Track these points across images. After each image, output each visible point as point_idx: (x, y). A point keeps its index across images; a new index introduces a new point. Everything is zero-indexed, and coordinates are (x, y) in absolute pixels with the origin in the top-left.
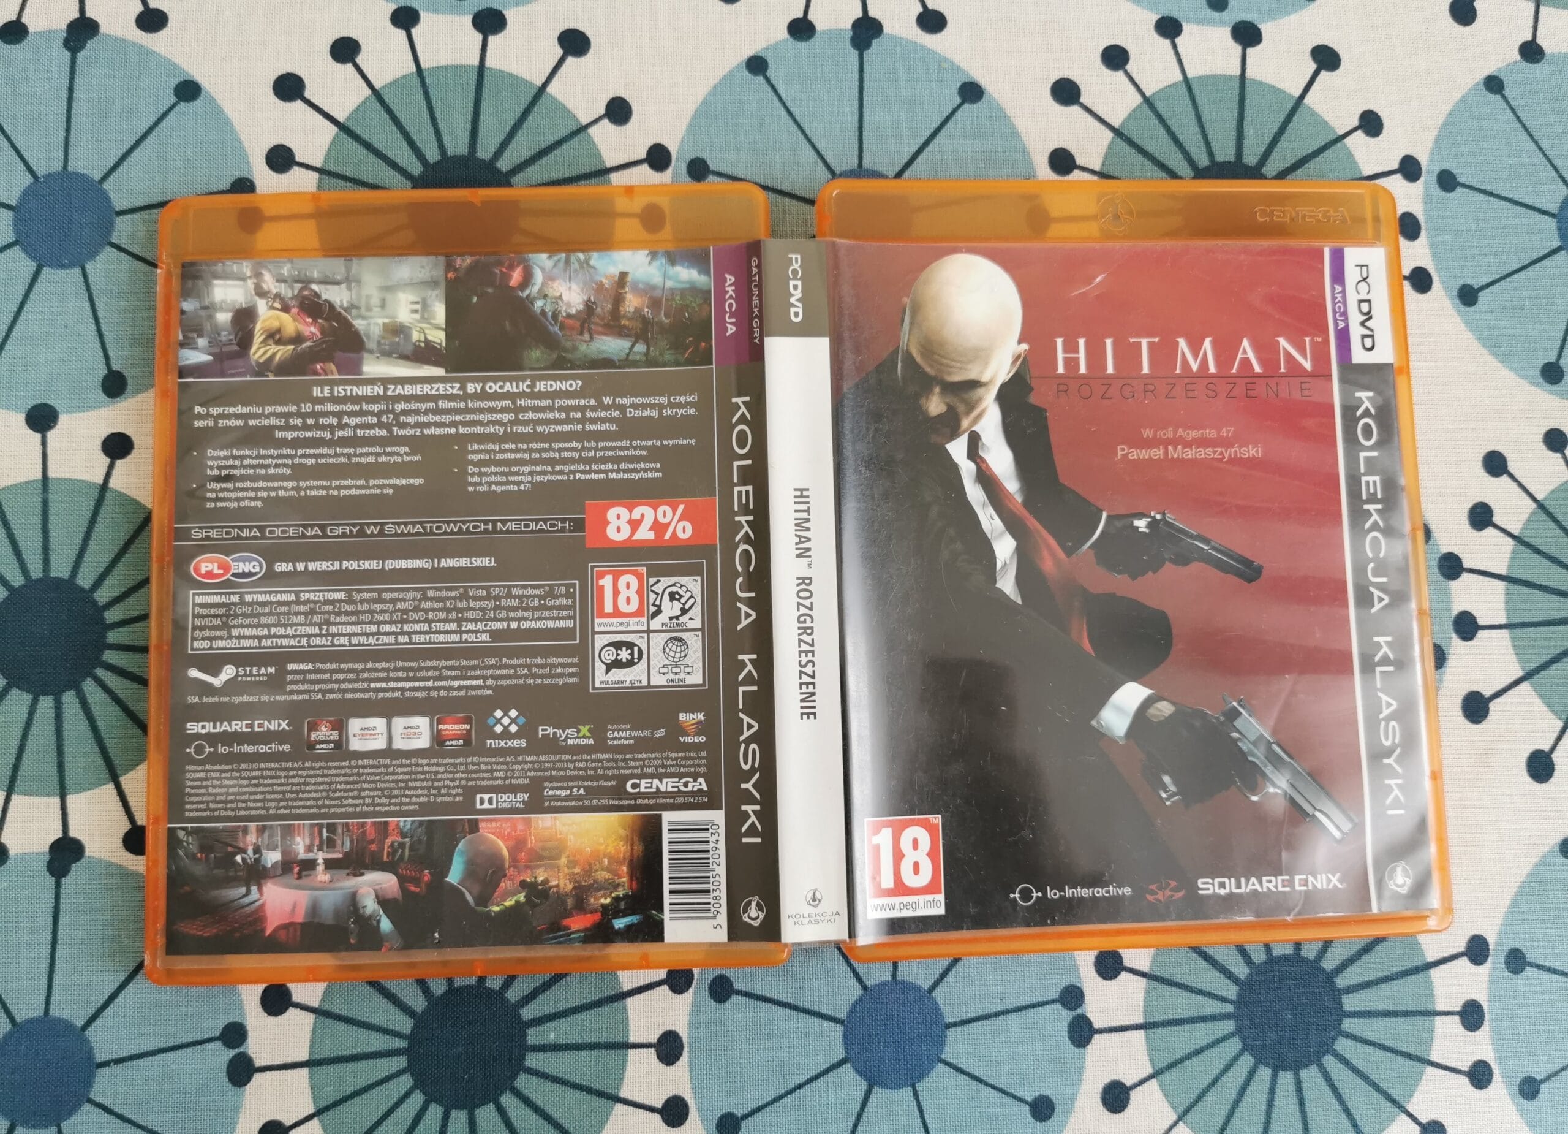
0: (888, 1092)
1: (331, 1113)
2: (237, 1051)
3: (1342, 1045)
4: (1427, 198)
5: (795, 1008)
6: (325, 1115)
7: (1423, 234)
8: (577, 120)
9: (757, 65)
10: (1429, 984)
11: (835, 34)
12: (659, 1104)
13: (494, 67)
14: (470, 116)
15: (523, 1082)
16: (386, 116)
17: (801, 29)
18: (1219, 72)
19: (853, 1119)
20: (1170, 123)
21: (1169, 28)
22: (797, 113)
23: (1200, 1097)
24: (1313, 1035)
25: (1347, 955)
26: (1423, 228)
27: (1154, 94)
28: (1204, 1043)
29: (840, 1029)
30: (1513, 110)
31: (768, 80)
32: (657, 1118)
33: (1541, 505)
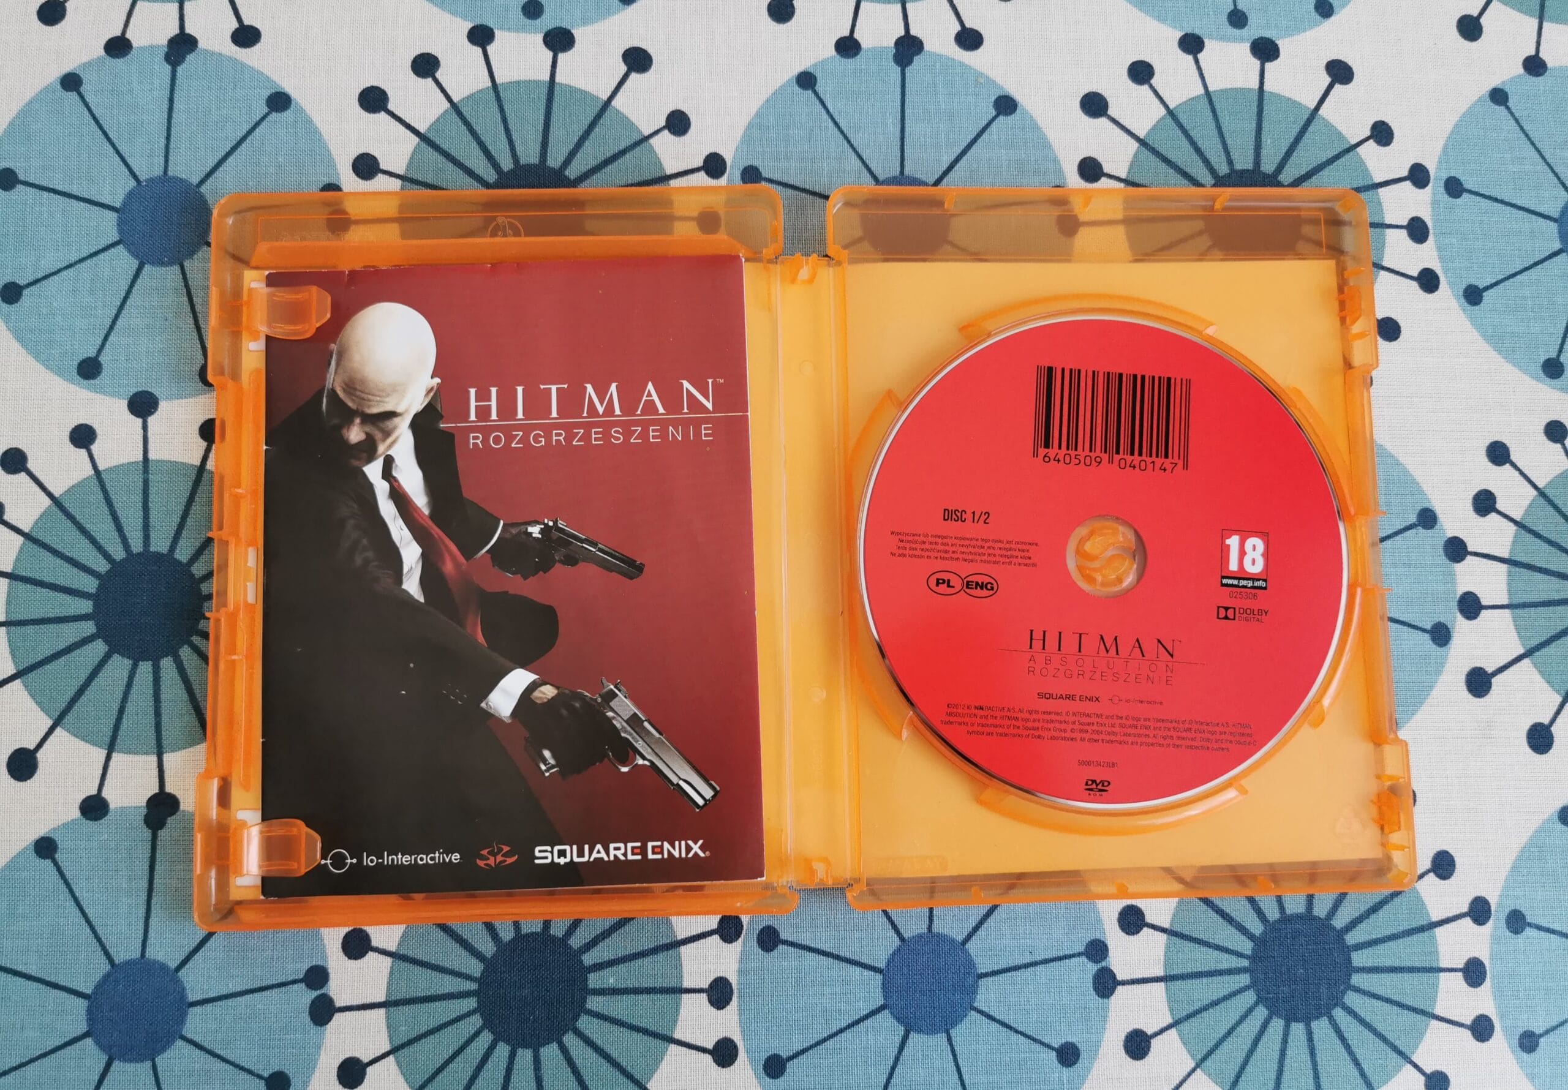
0: (924, 1037)
1: (405, 1051)
2: (319, 992)
3: (1352, 999)
4: (1435, 204)
5: (838, 958)
6: (400, 1052)
7: (1431, 237)
8: (639, 131)
9: (806, 80)
10: (1434, 942)
11: (878, 52)
12: (710, 1045)
13: (564, 82)
14: (540, 128)
15: (584, 1023)
16: (463, 127)
17: (848, 46)
18: (1239, 85)
19: (890, 1063)
20: (1192, 134)
21: (1192, 44)
22: (843, 124)
23: (1217, 1046)
24: (1323, 990)
25: (1357, 914)
26: (1431, 232)
27: (1177, 107)
28: (1221, 995)
29: (879, 978)
30: (1517, 121)
31: (816, 94)
32: (708, 1059)
33: (1541, 493)
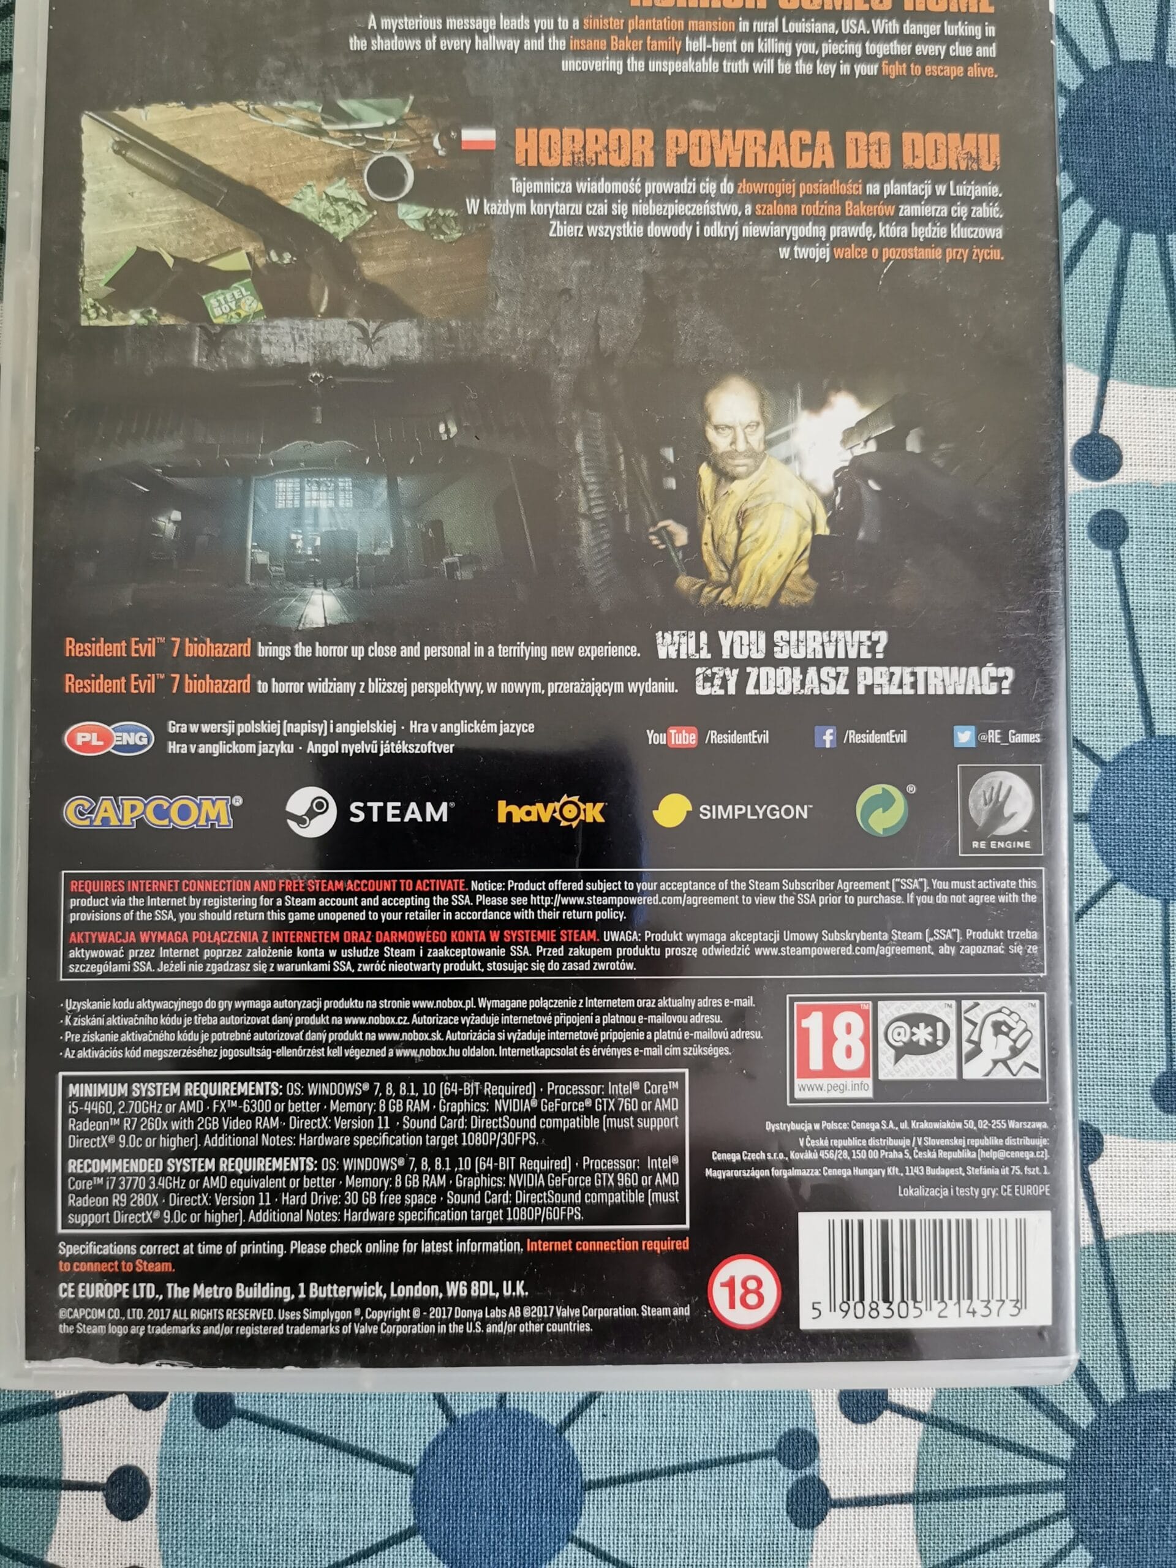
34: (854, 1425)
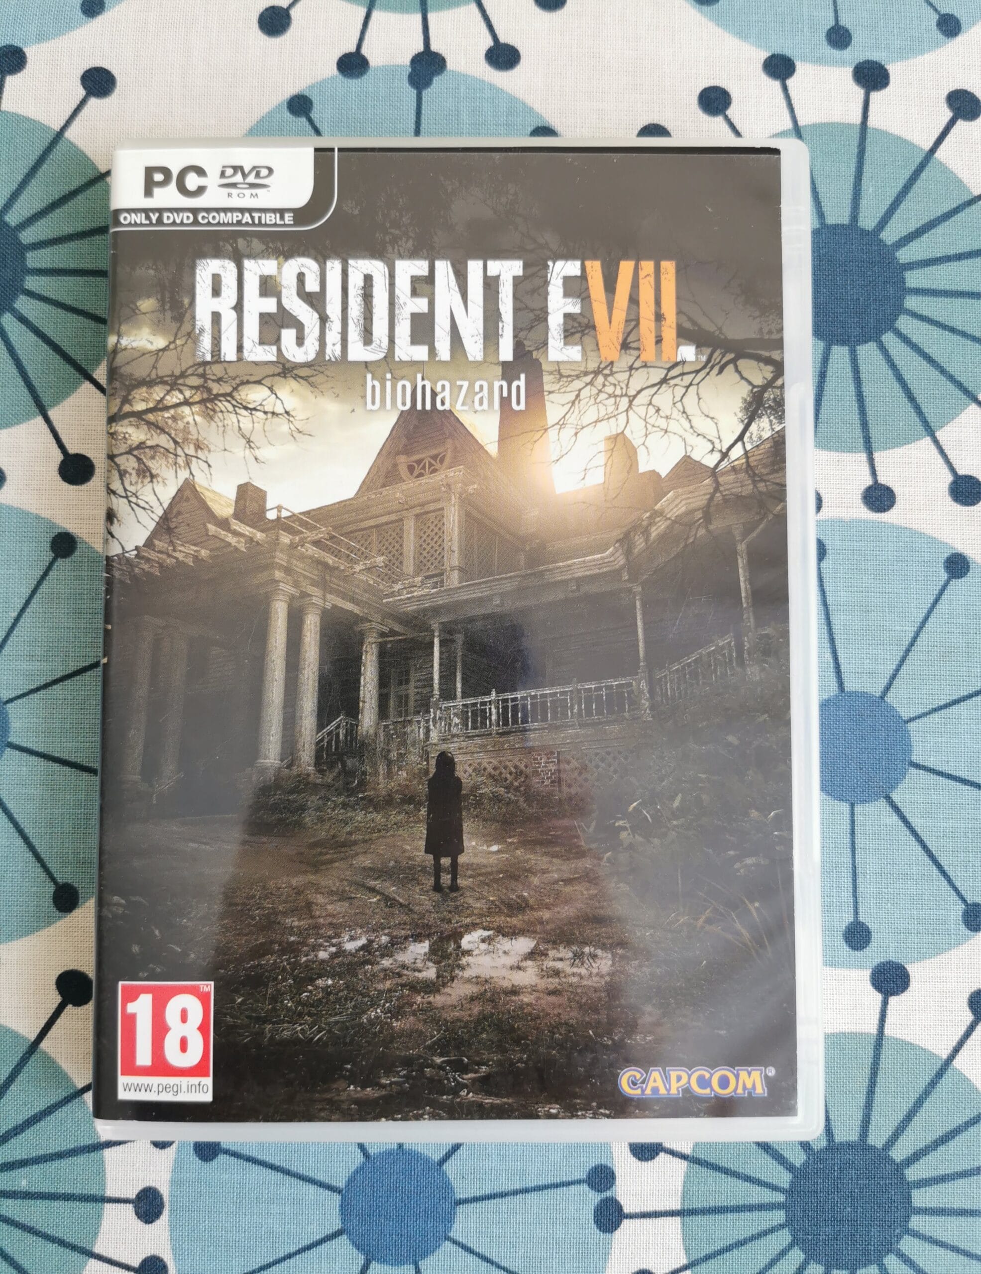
34: (640, 1162)
